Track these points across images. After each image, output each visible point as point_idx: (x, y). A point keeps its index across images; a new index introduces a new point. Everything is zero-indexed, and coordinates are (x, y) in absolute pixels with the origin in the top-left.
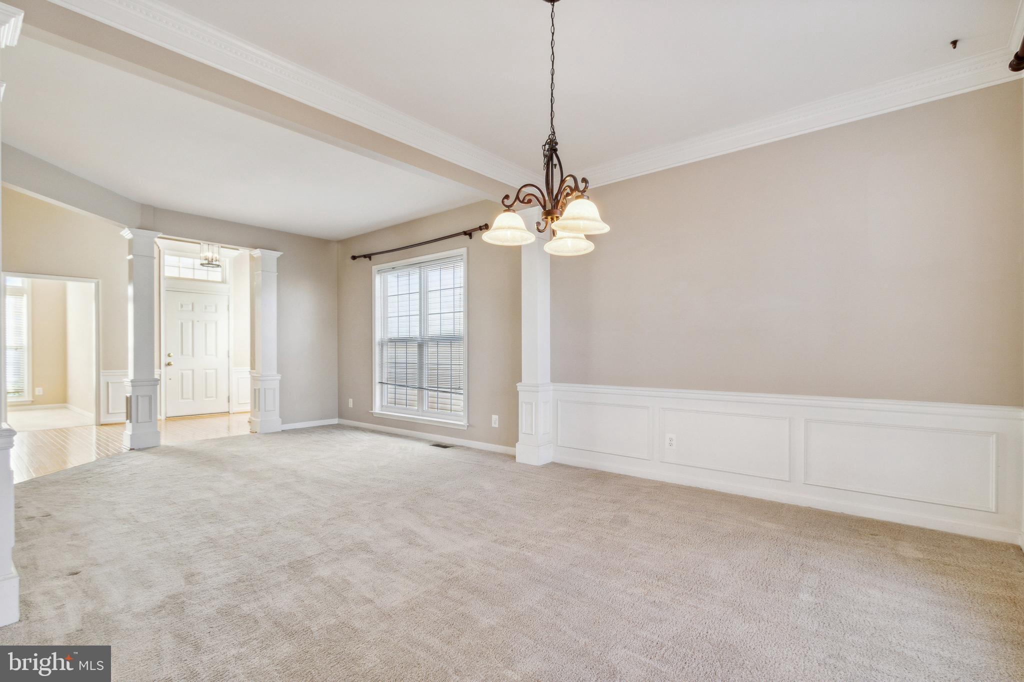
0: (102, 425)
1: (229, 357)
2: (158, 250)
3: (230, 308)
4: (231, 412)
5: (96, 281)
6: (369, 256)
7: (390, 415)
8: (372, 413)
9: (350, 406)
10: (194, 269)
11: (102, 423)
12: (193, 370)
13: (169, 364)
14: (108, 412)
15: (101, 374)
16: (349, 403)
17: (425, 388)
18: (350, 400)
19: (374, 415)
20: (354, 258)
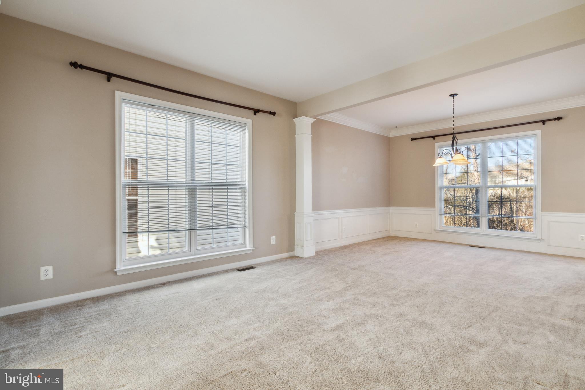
6: (110, 76)
16: (42, 273)
17: (198, 229)
18: (43, 269)
19: (118, 274)
20: (75, 65)
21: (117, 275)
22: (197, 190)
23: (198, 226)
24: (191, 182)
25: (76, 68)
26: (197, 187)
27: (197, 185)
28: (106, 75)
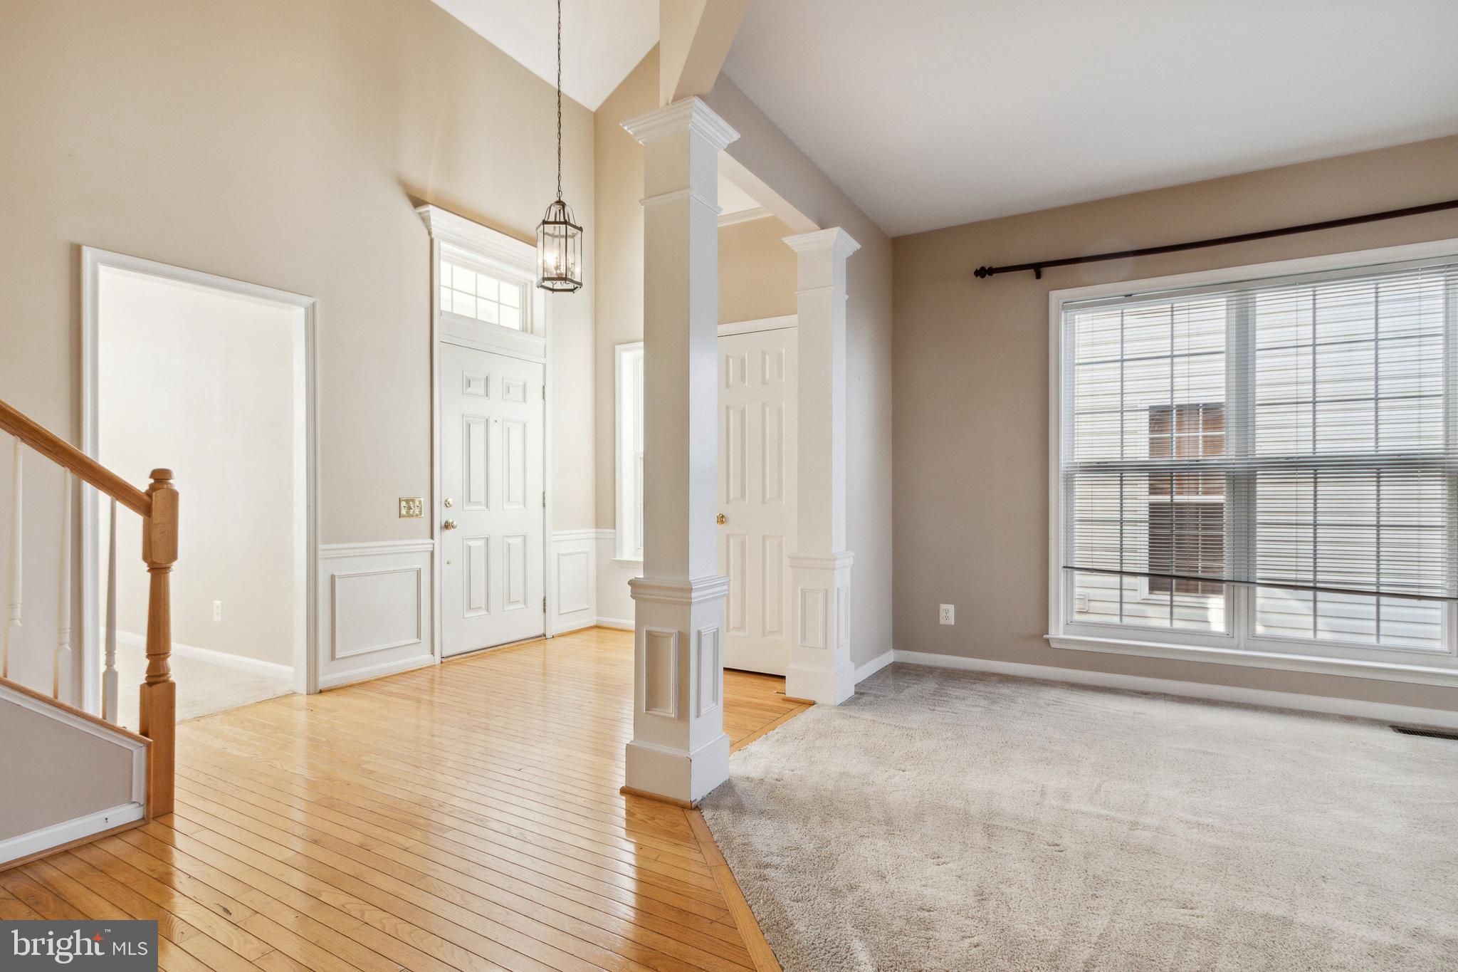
0: (321, 692)
1: (544, 506)
2: (429, 239)
3: (547, 394)
4: (548, 636)
5: (309, 301)
6: (1037, 268)
7: (1139, 647)
8: (1048, 640)
9: (942, 621)
10: (476, 296)
11: (321, 687)
12: (487, 539)
13: (447, 526)
14: (333, 657)
15: (320, 553)
16: (942, 614)
17: (1258, 581)
18: (943, 607)
19: (1053, 645)
20: (982, 273)
21: (1050, 646)
22: (1256, 479)
23: (1259, 575)
24: (1236, 460)
25: (983, 276)
26: (1257, 471)
27: (1256, 467)
28: (1033, 270)
